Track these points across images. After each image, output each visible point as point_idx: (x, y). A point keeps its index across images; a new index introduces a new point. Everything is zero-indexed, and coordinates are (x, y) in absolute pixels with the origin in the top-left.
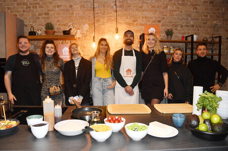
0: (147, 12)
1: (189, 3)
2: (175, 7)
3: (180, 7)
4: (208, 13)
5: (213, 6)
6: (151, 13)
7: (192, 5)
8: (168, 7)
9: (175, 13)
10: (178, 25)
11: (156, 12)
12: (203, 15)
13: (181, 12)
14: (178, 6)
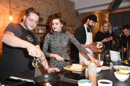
0: (25, 2)
1: (48, 2)
2: (41, 2)
3: (44, 3)
4: (56, 10)
5: (59, 6)
6: (28, 4)
7: (49, 3)
8: (38, 1)
9: (41, 7)
10: (43, 15)
11: (31, 3)
12: (54, 10)
13: (44, 6)
14: (42, 2)
